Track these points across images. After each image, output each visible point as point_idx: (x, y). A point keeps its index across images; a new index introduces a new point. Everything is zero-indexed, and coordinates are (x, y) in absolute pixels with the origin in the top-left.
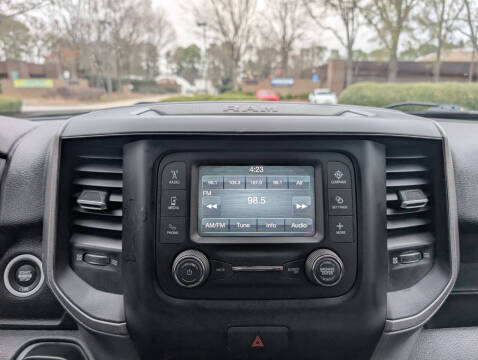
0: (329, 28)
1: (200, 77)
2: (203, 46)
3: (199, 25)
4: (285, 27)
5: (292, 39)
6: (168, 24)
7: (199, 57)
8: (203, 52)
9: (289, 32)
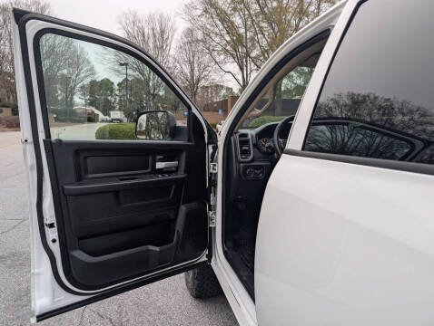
0: (229, 72)
1: (113, 108)
3: (121, 65)
4: (192, 70)
5: (199, 80)
7: (112, 90)
8: (116, 87)
9: (196, 73)
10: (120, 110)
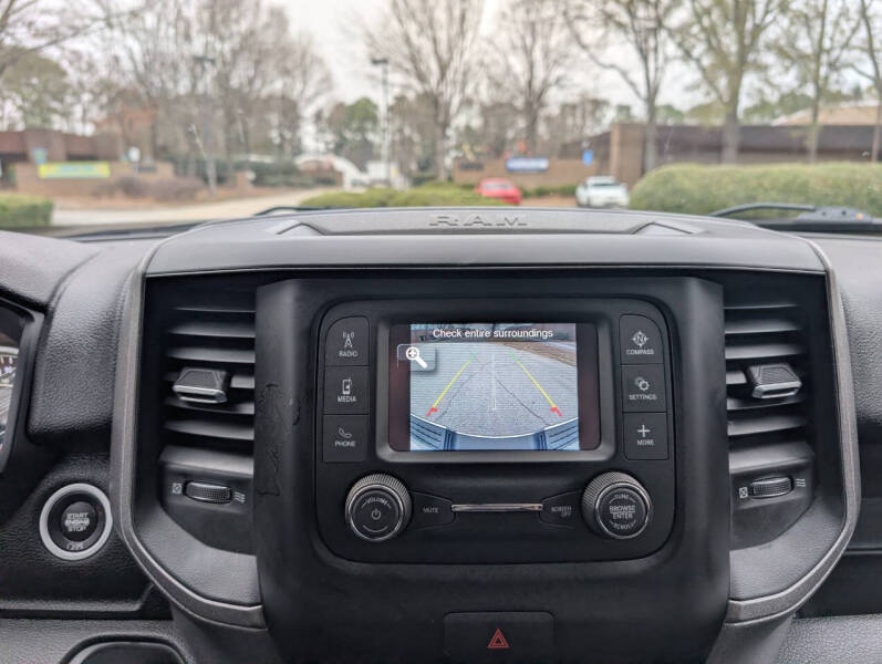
0: (612, 66)
1: (376, 158)
2: (382, 100)
3: (375, 62)
4: (531, 66)
5: (546, 85)
6: (319, 61)
7: (374, 119)
8: (382, 111)
9: (540, 73)
10: (389, 160)
